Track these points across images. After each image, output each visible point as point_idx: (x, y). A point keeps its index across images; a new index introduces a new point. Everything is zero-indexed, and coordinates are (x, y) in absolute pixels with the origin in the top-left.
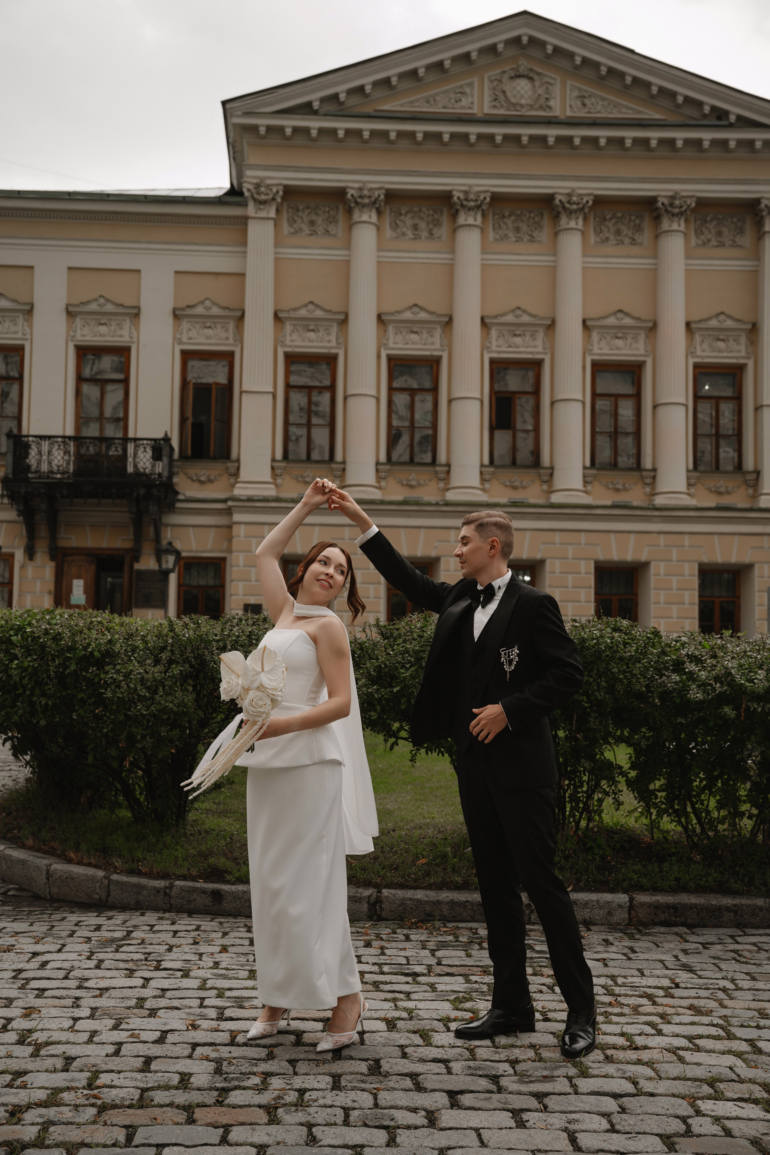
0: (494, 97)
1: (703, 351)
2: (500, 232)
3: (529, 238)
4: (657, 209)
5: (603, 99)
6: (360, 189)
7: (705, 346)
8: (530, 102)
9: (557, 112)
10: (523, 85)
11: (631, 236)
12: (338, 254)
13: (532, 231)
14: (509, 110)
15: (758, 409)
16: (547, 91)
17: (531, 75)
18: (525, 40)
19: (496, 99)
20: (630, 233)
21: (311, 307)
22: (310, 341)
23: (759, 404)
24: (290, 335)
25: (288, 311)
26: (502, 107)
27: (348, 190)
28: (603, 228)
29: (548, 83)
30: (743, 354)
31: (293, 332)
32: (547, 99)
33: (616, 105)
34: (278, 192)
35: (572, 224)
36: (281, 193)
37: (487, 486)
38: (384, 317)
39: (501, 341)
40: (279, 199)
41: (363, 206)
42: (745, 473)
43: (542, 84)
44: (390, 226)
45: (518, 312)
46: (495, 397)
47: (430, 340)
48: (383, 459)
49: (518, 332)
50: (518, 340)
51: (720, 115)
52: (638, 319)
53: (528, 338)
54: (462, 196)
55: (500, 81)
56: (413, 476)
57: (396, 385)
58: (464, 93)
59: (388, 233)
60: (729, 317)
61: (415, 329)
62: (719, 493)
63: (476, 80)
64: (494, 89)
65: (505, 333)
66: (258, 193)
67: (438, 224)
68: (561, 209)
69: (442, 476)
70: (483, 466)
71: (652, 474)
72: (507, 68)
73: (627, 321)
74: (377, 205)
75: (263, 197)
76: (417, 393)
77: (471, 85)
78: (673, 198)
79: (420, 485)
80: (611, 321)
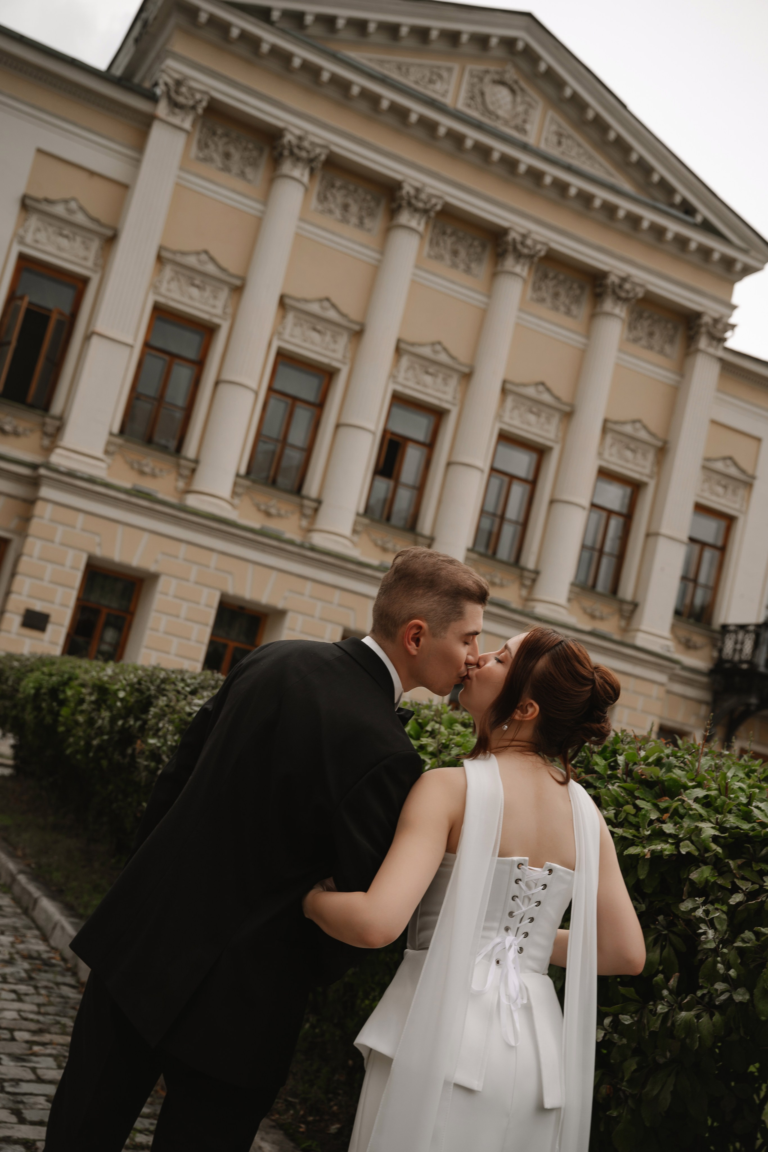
0: (470, 95)
1: (611, 455)
2: (436, 249)
3: (465, 267)
4: (601, 285)
5: (579, 145)
6: (300, 138)
7: (614, 450)
8: (506, 116)
9: (531, 140)
10: (503, 94)
11: (567, 304)
12: (252, 206)
13: (470, 261)
14: (483, 114)
15: (651, 535)
16: (526, 112)
17: (515, 87)
18: (520, 45)
19: (472, 98)
20: (567, 302)
21: (204, 257)
22: (191, 298)
23: (653, 530)
24: (169, 282)
25: (174, 252)
26: (477, 109)
27: (286, 133)
28: (543, 285)
29: (530, 105)
30: (647, 471)
31: (173, 279)
32: (525, 121)
33: (590, 157)
34: (200, 101)
35: (518, 269)
36: (204, 104)
37: (356, 538)
38: (288, 301)
39: (410, 374)
40: (200, 111)
41: (298, 159)
42: (622, 602)
43: (523, 102)
44: (319, 195)
45: (438, 348)
46: (388, 436)
47: (332, 346)
48: (243, 470)
49: (431, 370)
50: (428, 379)
51: (688, 209)
52: (557, 398)
53: (439, 380)
54: (412, 192)
55: (481, 80)
56: (273, 502)
57: (277, 386)
58: (440, 77)
59: (314, 203)
60: (645, 427)
61: (319, 327)
62: (593, 617)
63: (456, 67)
64: (473, 85)
65: (417, 366)
66: (177, 92)
67: (371, 214)
68: (510, 248)
69: (309, 512)
70: (358, 514)
71: (533, 576)
72: (492, 68)
73: (546, 397)
74: (314, 164)
75: (181, 100)
76: (299, 404)
77: (450, 70)
78: (624, 280)
79: (279, 516)
80: (531, 391)
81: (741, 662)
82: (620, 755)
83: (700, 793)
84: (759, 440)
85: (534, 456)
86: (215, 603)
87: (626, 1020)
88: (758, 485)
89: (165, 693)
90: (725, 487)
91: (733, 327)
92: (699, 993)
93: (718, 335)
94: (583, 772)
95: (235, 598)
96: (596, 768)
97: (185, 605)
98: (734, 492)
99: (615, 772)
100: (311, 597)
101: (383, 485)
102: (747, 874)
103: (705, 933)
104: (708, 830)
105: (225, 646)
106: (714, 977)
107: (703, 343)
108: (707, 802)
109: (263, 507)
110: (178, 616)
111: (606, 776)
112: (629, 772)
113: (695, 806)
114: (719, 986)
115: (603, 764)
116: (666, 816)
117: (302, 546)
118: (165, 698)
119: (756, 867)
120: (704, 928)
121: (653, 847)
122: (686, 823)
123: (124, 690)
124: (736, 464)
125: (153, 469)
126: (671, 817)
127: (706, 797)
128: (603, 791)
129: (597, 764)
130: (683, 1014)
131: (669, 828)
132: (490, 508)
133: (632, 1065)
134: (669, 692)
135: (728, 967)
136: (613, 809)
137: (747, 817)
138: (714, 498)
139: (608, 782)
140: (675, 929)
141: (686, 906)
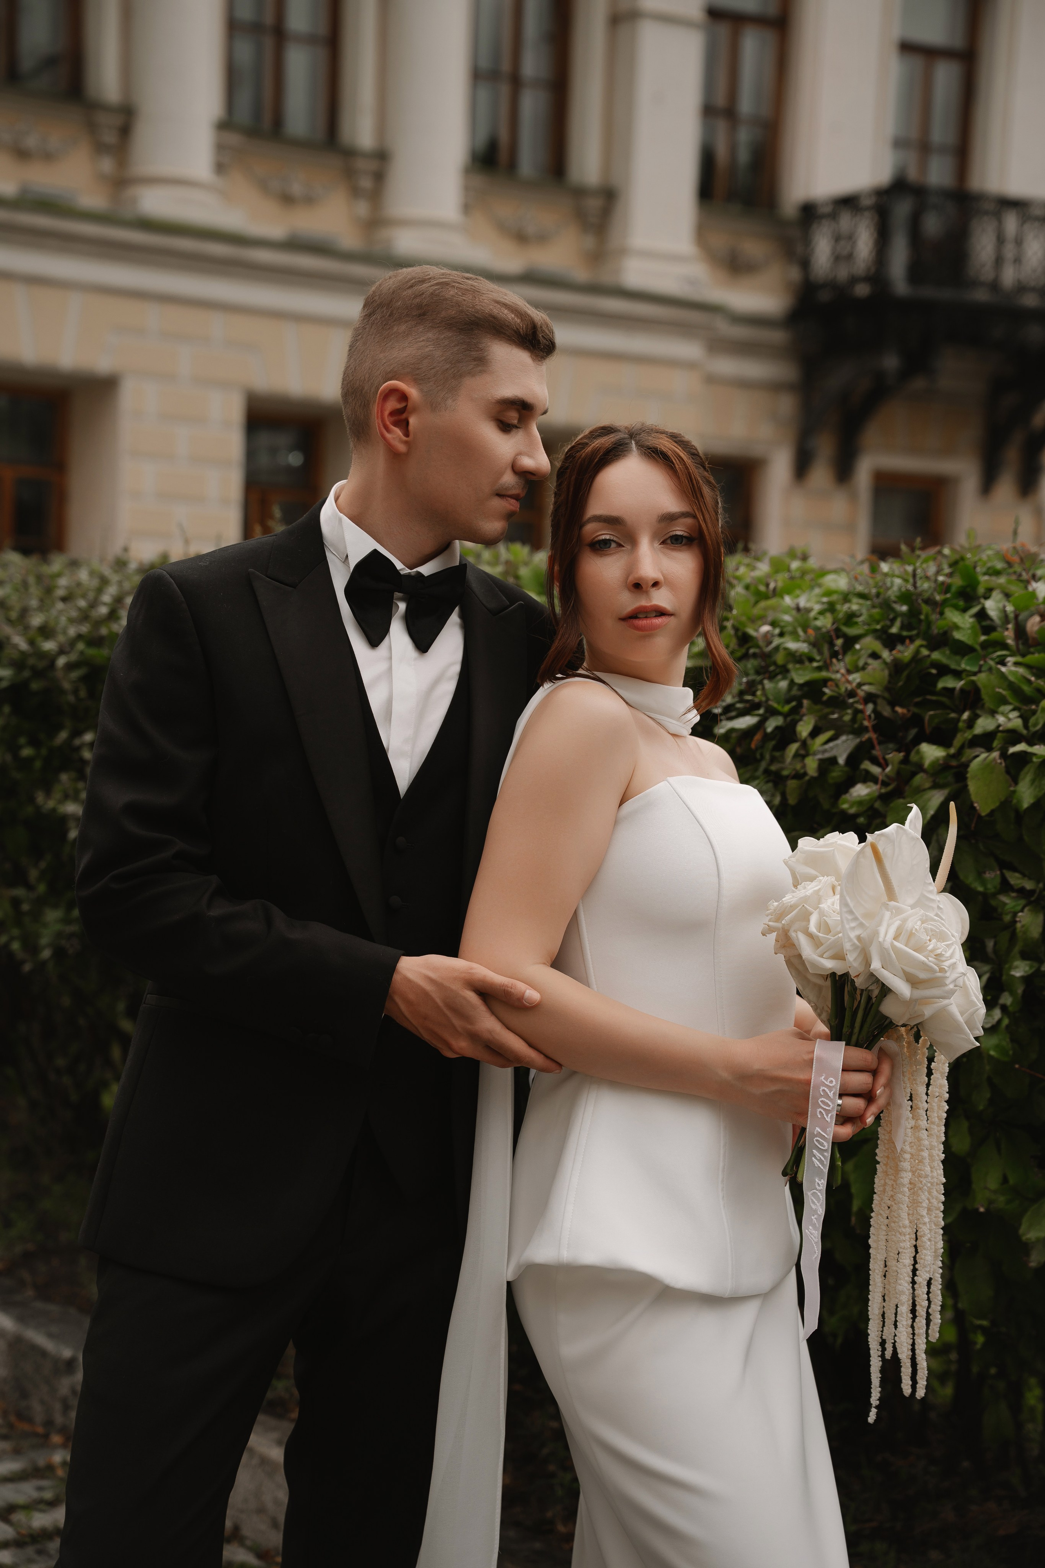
15: (620, 19)
42: (579, 193)
62: (521, 238)
71: (374, 165)
81: (854, 280)
82: (987, 597)
94: (921, 646)
96: (957, 635)
99: (994, 636)
111: (978, 648)
112: (1020, 632)
115: (968, 625)
128: (982, 679)
129: (957, 627)
132: (247, 11)
134: (708, 379)
136: (1014, 710)
139: (984, 658)
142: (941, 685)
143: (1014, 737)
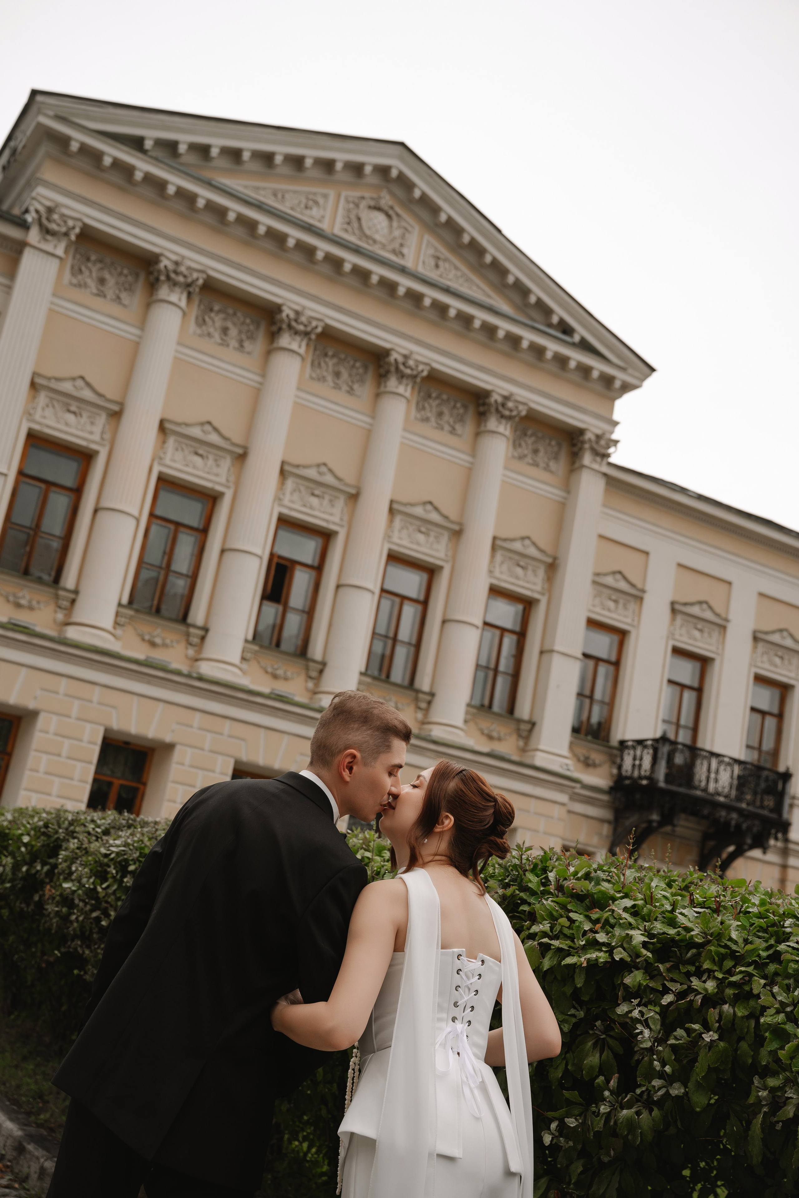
0: (347, 220)
1: (501, 573)
2: (318, 371)
3: (348, 389)
4: (484, 404)
5: (456, 268)
6: (177, 263)
7: (505, 568)
8: (383, 240)
9: (409, 263)
10: (379, 219)
11: (452, 423)
12: (129, 331)
13: (353, 382)
14: (359, 239)
15: (545, 652)
16: (403, 236)
17: (391, 212)
18: (394, 173)
19: (349, 223)
20: (451, 421)
21: (80, 383)
22: (67, 424)
23: (546, 648)
24: (43, 409)
25: (49, 379)
26: (354, 234)
27: (162, 258)
28: (426, 405)
29: (406, 229)
30: (539, 588)
31: (47, 406)
32: (402, 245)
33: (468, 280)
34: (74, 228)
35: (401, 389)
36: (77, 230)
37: (245, 666)
38: (167, 425)
39: (296, 497)
40: (73, 237)
41: (175, 284)
42: (519, 721)
43: (399, 227)
44: (197, 318)
45: (323, 469)
46: (275, 560)
47: (215, 470)
48: (125, 600)
49: (317, 492)
50: (315, 501)
51: (566, 329)
52: (446, 517)
53: (326, 502)
54: (292, 315)
55: (357, 205)
56: (158, 631)
57: (158, 512)
58: (316, 203)
59: (192, 326)
60: (534, 544)
61: (201, 452)
62: (490, 738)
63: (332, 194)
64: (349, 211)
65: (302, 488)
66: (48, 219)
67: (251, 337)
68: (393, 369)
69: (195, 640)
70: (246, 641)
71: (428, 698)
72: (367, 195)
73: (434, 517)
74: (191, 289)
75: (53, 227)
76: (182, 529)
77: (325, 196)
78: (506, 398)
79: (165, 645)
80: (418, 511)
81: (641, 778)
82: (551, 872)
83: (628, 903)
84: (647, 553)
85: (425, 576)
86: (99, 740)
87: (572, 1122)
88: (647, 597)
89: (75, 835)
90: (616, 601)
91: (616, 442)
92: (638, 1091)
93: (602, 451)
94: (517, 889)
95: (119, 732)
96: (530, 885)
97: (67, 742)
98: (625, 607)
99: (547, 888)
100: (200, 729)
101: (271, 610)
102: (675, 976)
103: (641, 1033)
104: (638, 937)
105: (110, 784)
106: (651, 1074)
107: (587, 459)
108: (634, 911)
109: (147, 637)
110: (59, 755)
111: (539, 893)
112: (560, 888)
113: (625, 915)
114: (656, 1083)
115: (536, 881)
116: (598, 926)
117: (189, 676)
118: (76, 841)
119: (684, 970)
120: (640, 1027)
121: (588, 956)
122: (617, 931)
123: (28, 835)
124: (625, 578)
125: (30, 602)
126: (603, 928)
127: (634, 906)
128: (537, 906)
129: (530, 881)
130: (625, 1112)
131: (601, 937)
132: (381, 630)
133: (578, 1167)
134: (569, 812)
135: (664, 1065)
136: (548, 923)
137: (672, 923)
138: (606, 613)
139: (541, 898)
140: (612, 1033)
141: (623, 1009)
142: (521, 908)
143: (545, 934)
